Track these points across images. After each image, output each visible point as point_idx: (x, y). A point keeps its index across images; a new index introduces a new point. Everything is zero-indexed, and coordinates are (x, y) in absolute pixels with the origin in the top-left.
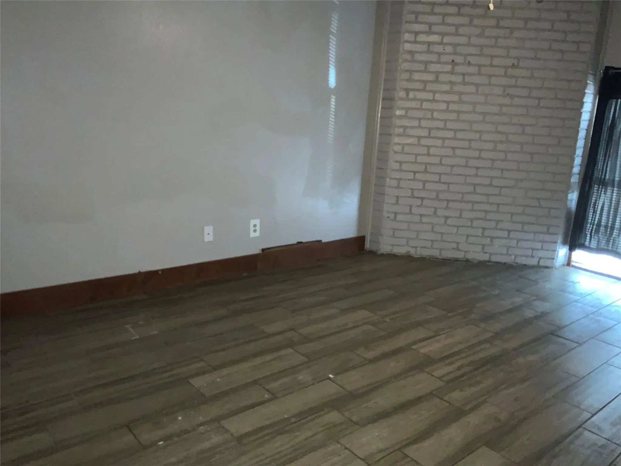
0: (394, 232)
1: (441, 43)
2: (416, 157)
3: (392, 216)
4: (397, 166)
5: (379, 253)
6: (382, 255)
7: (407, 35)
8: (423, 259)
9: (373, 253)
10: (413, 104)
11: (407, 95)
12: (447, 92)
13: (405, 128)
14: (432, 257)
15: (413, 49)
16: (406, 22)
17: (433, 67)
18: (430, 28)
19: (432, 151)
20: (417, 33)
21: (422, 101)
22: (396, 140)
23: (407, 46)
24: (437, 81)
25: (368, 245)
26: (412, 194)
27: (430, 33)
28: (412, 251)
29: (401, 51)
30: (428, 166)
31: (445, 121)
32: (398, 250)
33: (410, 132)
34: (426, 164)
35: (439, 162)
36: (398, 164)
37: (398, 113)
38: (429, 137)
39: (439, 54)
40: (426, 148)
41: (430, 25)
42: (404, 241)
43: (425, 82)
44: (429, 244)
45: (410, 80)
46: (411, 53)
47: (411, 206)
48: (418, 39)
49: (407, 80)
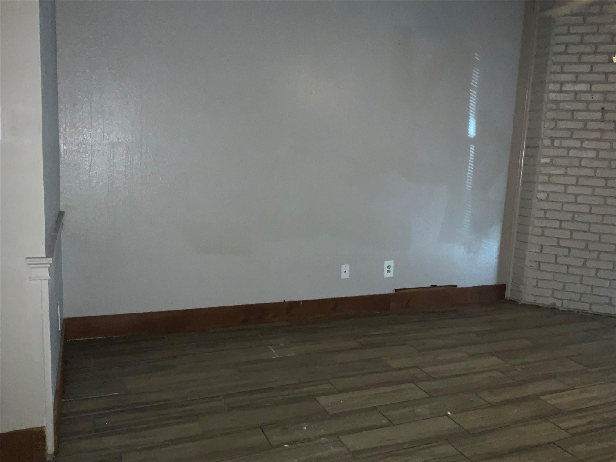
0: (537, 282)
1: (590, 91)
2: (562, 206)
3: (535, 265)
4: (541, 214)
5: (520, 303)
6: (524, 305)
7: (552, 85)
8: (569, 312)
9: (513, 302)
10: (560, 152)
11: (553, 143)
12: (597, 140)
13: (550, 175)
14: (581, 311)
15: (559, 99)
16: (551, 73)
17: (581, 116)
18: (577, 77)
19: (580, 199)
20: (562, 83)
21: (569, 149)
22: (540, 187)
23: (552, 96)
24: (585, 129)
25: (508, 295)
26: (558, 242)
27: (576, 82)
28: (558, 304)
29: (546, 100)
30: (576, 216)
31: (595, 169)
32: (541, 301)
33: (555, 179)
34: (574, 213)
35: (588, 211)
36: (543, 212)
37: (543, 161)
38: (576, 185)
39: (588, 102)
40: (573, 196)
41: (577, 74)
42: (549, 293)
43: (571, 130)
44: (577, 297)
45: (555, 128)
46: (557, 102)
47: (556, 256)
48: (564, 89)
49: (552, 129)
